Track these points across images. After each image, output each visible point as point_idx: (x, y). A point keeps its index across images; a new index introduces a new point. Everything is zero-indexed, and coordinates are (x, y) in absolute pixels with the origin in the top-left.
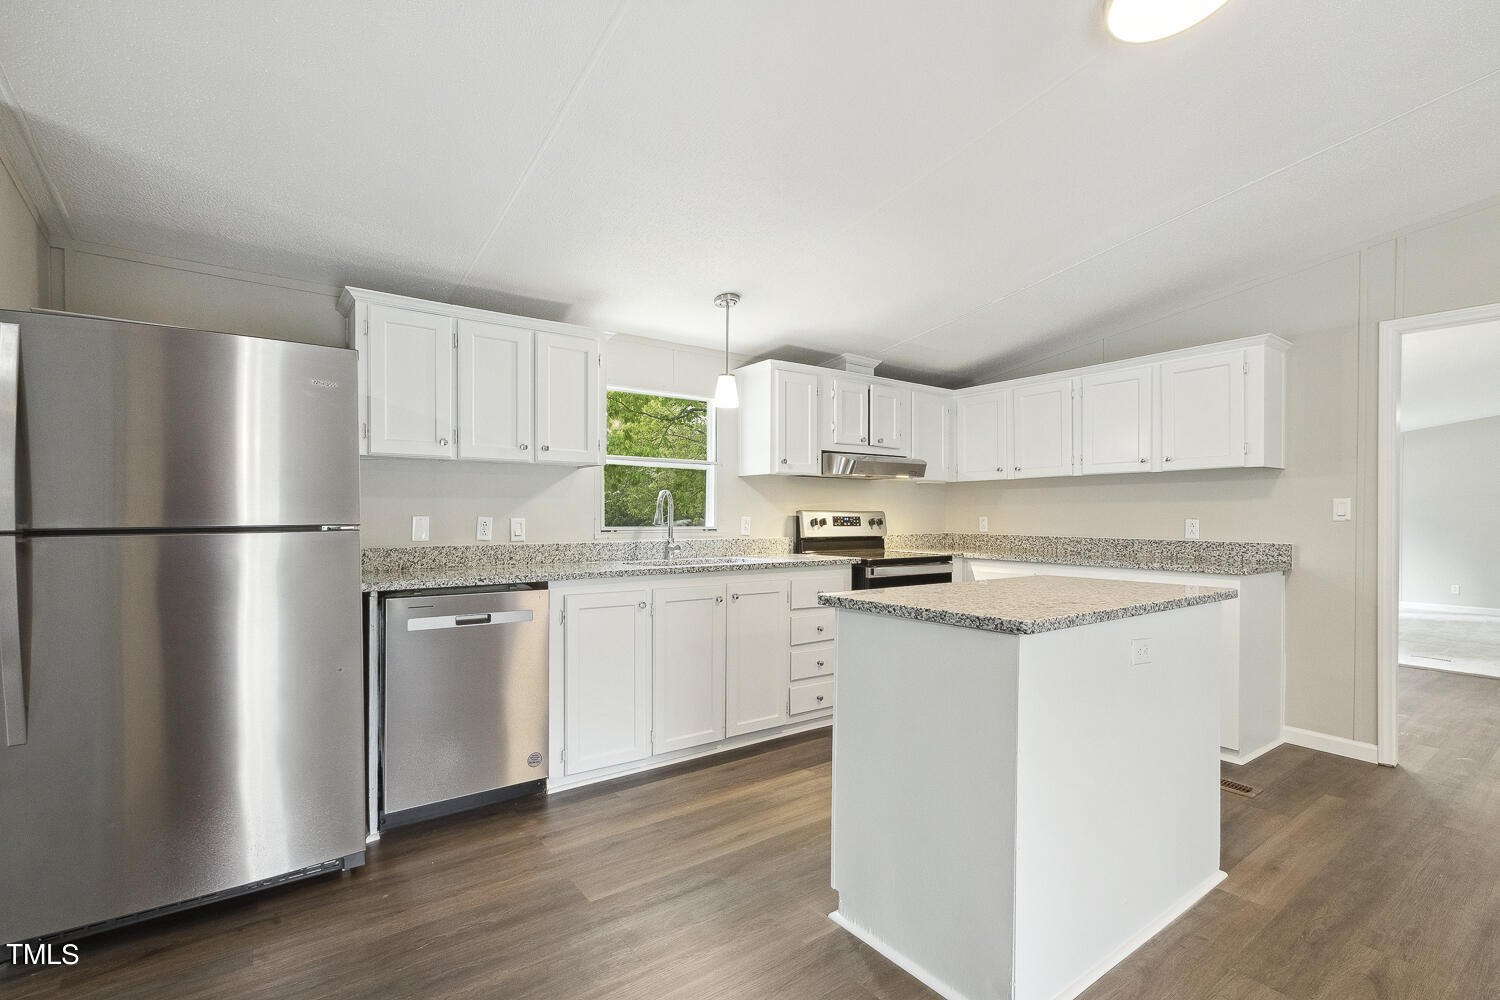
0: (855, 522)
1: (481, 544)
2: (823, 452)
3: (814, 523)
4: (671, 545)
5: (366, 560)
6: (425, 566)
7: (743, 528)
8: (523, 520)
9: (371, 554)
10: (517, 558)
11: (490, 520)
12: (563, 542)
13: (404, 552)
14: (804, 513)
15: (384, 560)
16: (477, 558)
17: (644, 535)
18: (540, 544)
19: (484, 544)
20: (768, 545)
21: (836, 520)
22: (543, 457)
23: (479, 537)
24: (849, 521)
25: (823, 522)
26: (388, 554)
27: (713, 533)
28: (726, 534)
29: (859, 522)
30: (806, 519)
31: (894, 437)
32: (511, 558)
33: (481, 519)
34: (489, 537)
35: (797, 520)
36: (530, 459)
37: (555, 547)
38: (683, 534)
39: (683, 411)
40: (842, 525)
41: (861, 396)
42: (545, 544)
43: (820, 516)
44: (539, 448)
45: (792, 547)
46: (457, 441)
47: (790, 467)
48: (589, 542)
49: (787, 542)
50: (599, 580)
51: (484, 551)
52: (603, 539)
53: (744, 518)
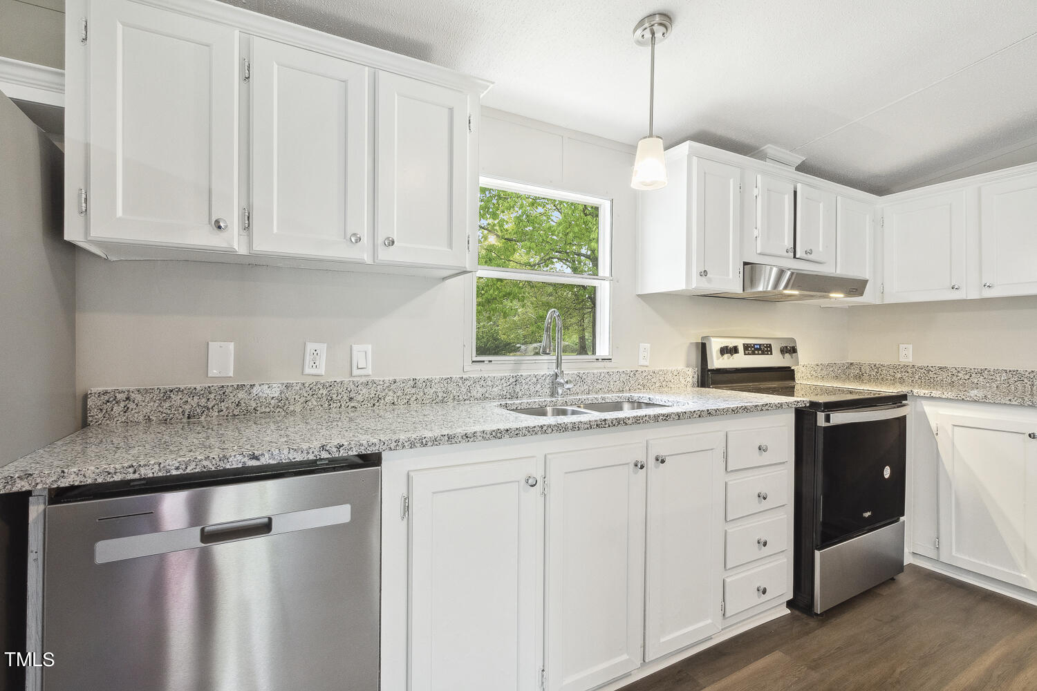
0: (765, 350)
1: (308, 381)
2: (745, 264)
3: (725, 351)
4: (560, 380)
5: (131, 406)
6: (225, 412)
7: (641, 357)
8: (369, 348)
9: (138, 398)
10: (360, 398)
11: (322, 348)
12: (421, 376)
13: (193, 393)
14: (713, 340)
15: (160, 405)
16: (303, 399)
17: (524, 366)
18: (391, 378)
19: (314, 380)
20: (669, 377)
21: (746, 347)
22: (385, 255)
23: (308, 370)
24: (760, 349)
25: (734, 350)
26: (166, 395)
27: (607, 364)
28: (622, 364)
29: (771, 351)
30: (715, 345)
31: (821, 249)
32: (351, 399)
33: (310, 347)
34: (322, 371)
35: (703, 348)
36: (366, 258)
37: (412, 383)
38: (573, 365)
39: (541, 259)
40: (753, 353)
41: (786, 196)
42: (398, 378)
43: (730, 343)
44: (380, 240)
45: (695, 380)
46: (247, 226)
47: (710, 281)
48: (456, 376)
49: (691, 374)
50: (464, 444)
51: (313, 390)
52: (475, 372)
53: (642, 345)
